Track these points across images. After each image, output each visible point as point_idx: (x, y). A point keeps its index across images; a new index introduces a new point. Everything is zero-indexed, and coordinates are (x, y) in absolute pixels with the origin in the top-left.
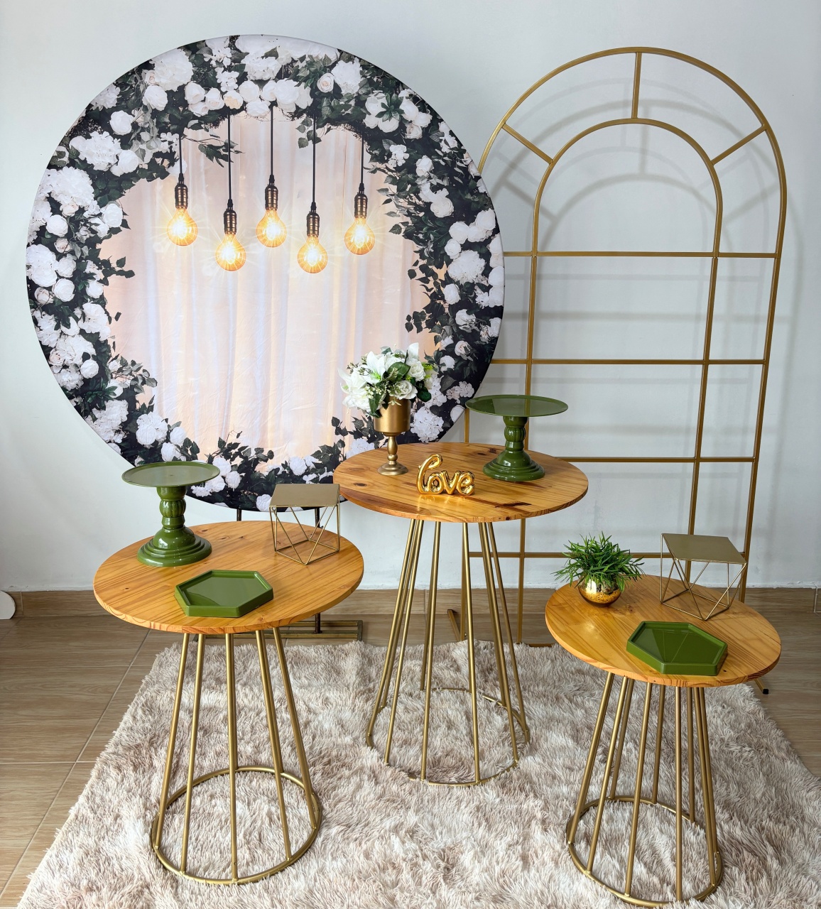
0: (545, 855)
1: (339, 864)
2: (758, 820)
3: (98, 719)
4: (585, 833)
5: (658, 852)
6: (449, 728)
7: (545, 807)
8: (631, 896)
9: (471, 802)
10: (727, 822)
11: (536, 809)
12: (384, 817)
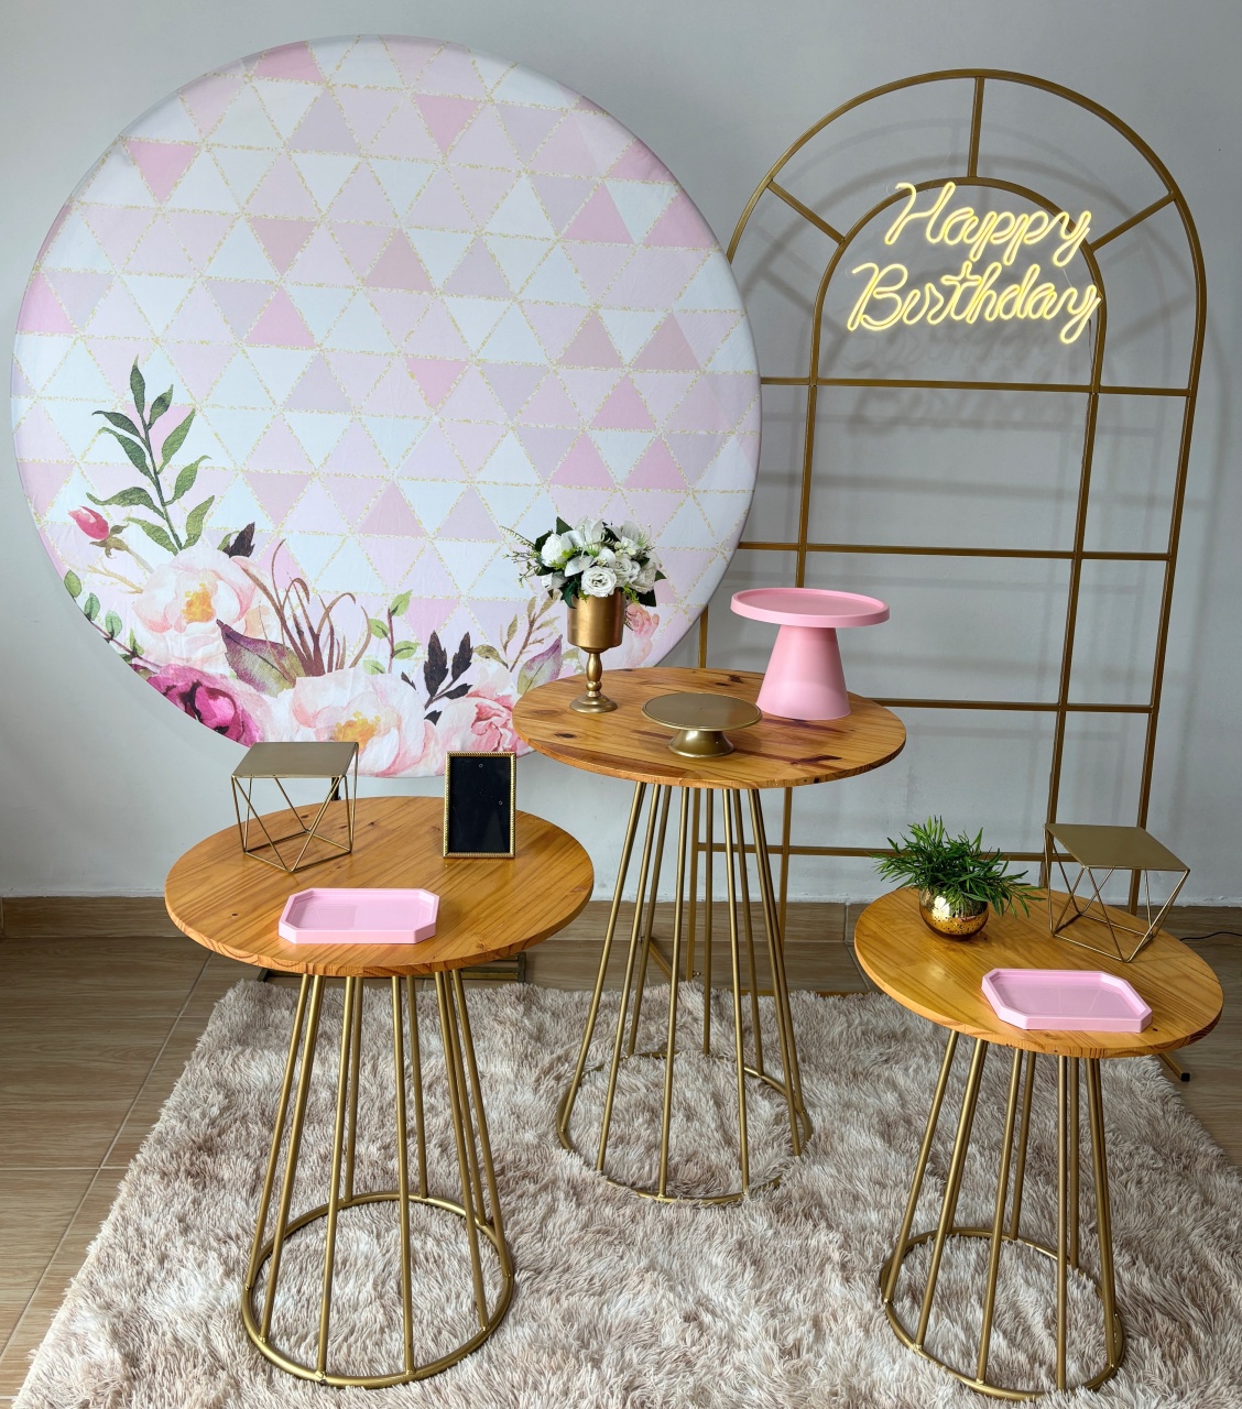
0: (848, 1318)
1: (527, 1330)
2: (1176, 1266)
3: (131, 1101)
4: (910, 1285)
5: (1023, 1315)
6: (689, 1118)
7: (845, 1245)
8: (987, 1382)
9: (729, 1235)
10: (1127, 1268)
11: (831, 1247)
12: (593, 1259)
